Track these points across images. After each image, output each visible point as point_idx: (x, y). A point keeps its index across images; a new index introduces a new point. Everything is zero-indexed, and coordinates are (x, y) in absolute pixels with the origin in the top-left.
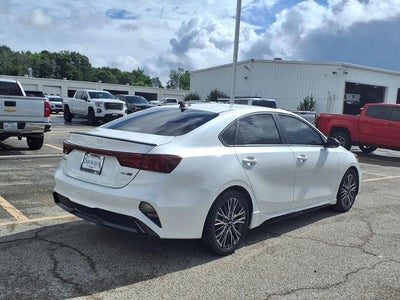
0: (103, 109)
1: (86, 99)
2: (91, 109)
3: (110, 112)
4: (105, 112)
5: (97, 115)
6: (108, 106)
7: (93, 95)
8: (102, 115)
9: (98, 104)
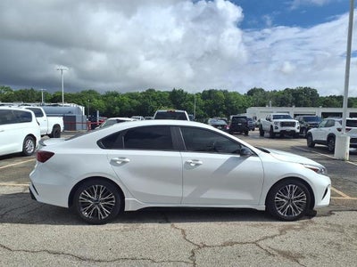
0: (279, 126)
1: (269, 120)
2: (272, 126)
3: (284, 128)
4: (280, 129)
5: (275, 131)
6: (283, 124)
7: (276, 117)
8: (278, 131)
9: (276, 123)
